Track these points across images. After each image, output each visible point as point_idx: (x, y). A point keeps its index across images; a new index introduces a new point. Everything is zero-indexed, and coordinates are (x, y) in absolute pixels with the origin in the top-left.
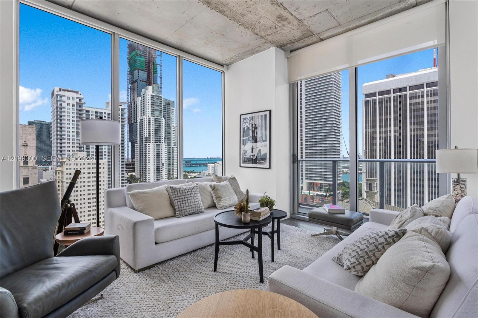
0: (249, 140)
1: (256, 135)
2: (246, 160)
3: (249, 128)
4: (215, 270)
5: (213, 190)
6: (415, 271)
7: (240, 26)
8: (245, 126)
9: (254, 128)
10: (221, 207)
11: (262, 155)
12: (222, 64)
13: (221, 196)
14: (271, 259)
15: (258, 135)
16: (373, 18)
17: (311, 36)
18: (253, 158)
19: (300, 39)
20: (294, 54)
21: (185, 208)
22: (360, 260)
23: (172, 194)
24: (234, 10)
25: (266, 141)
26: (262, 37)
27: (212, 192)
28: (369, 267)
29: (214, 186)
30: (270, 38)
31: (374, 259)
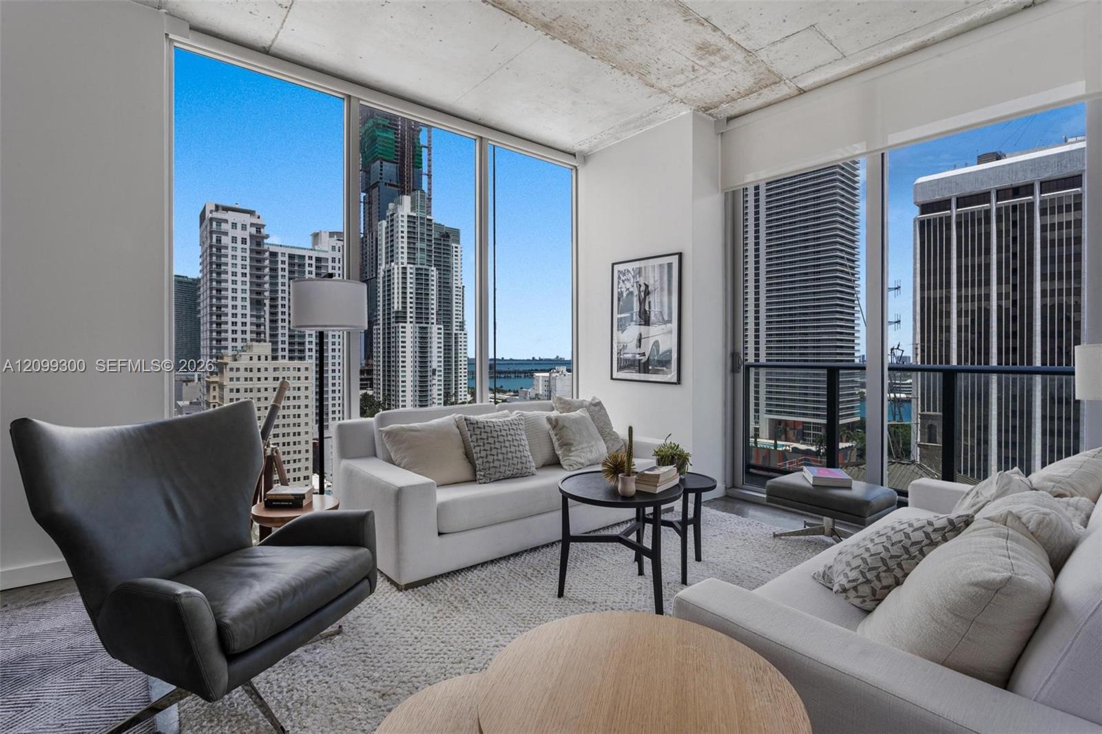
0: (632, 321)
1: (647, 309)
2: (626, 365)
3: (631, 293)
4: (561, 594)
5: (554, 427)
6: (972, 590)
7: (615, 70)
8: (624, 290)
9: (642, 294)
10: (570, 465)
11: (661, 352)
12: (573, 152)
13: (572, 442)
14: (680, 580)
15: (652, 309)
16: (925, 38)
17: (776, 83)
18: (640, 360)
19: (749, 92)
20: (735, 124)
21: (497, 463)
22: (869, 576)
23: (469, 433)
24: (602, 38)
25: (670, 321)
26: (663, 91)
27: (552, 433)
28: (889, 589)
29: (557, 420)
30: (680, 93)
31: (898, 573)
